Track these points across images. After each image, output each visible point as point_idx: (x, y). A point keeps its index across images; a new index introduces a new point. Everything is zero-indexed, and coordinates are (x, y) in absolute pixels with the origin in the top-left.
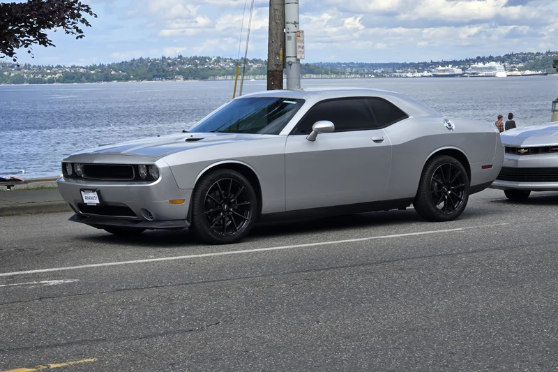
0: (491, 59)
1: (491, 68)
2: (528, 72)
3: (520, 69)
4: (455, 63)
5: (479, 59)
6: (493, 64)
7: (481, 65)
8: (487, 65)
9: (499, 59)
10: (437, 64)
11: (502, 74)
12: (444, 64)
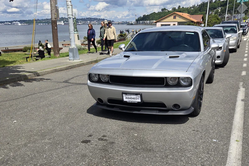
0: (17, 21)
1: (17, 23)
2: (25, 24)
3: (23, 23)
4: (9, 22)
5: (14, 21)
6: (17, 22)
7: (15, 22)
8: (16, 22)
9: (18, 21)
10: (5, 22)
11: (20, 24)
12: (7, 22)
